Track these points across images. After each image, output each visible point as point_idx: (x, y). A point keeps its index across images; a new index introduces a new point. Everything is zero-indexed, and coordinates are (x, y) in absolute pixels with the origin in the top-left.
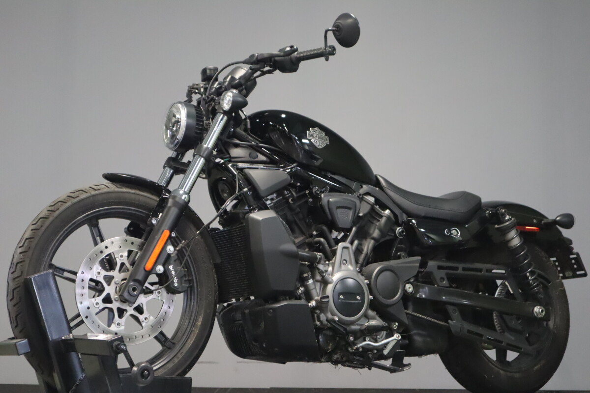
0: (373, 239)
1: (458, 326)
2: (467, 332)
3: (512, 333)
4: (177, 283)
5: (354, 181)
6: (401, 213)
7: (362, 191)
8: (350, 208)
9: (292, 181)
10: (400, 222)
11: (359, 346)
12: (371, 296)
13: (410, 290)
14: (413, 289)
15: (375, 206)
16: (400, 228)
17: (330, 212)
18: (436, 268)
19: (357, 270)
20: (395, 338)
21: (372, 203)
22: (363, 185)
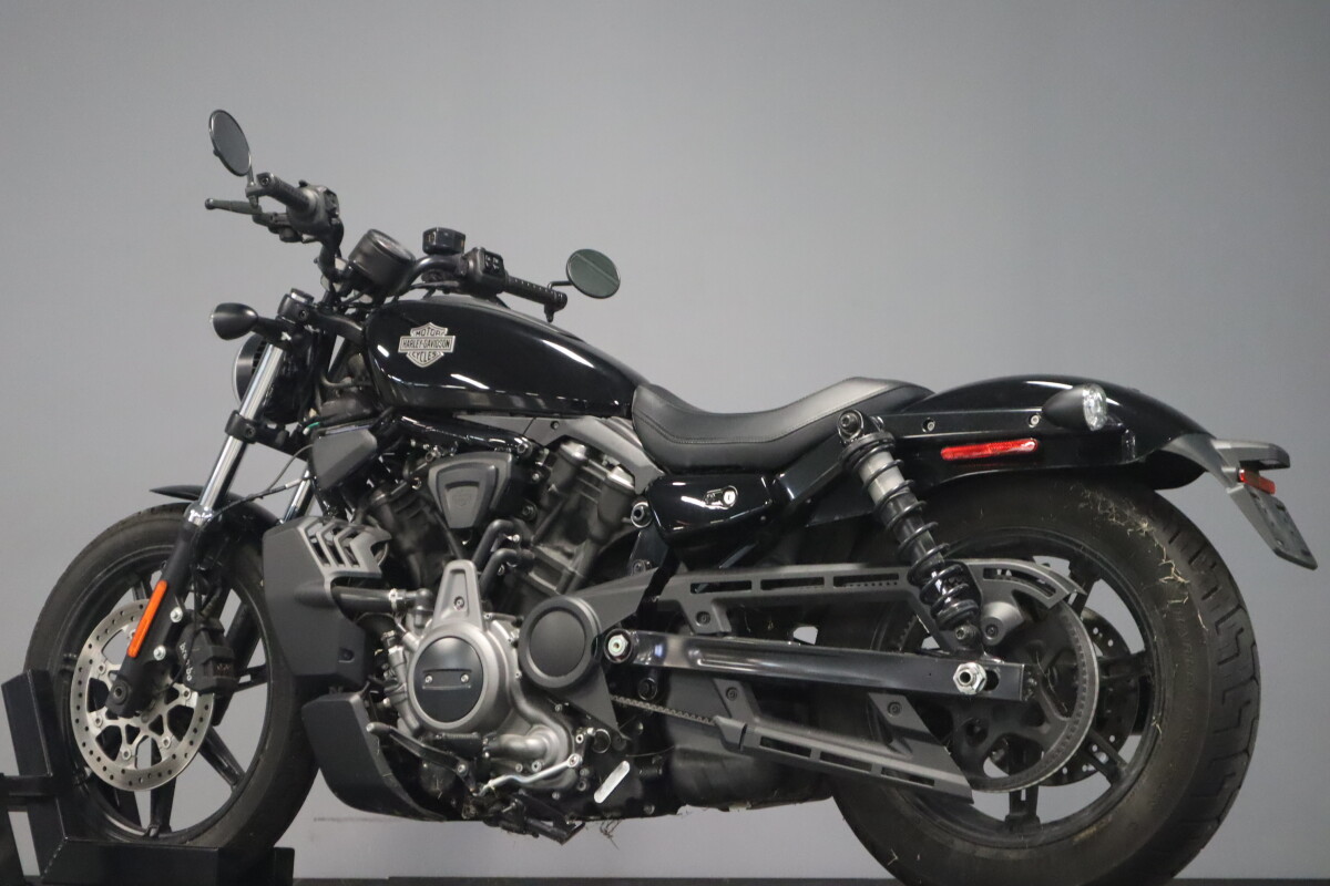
0: (592, 539)
1: (733, 729)
2: (762, 744)
3: (908, 741)
4: (192, 674)
5: (535, 417)
6: (643, 468)
7: (551, 437)
8: (476, 484)
9: (414, 443)
10: (639, 489)
11: (490, 784)
12: (518, 672)
13: (617, 650)
14: (627, 647)
15: (589, 462)
16: (640, 505)
17: (439, 498)
18: (688, 590)
19: (485, 616)
20: (567, 763)
21: (578, 458)
22: (563, 421)
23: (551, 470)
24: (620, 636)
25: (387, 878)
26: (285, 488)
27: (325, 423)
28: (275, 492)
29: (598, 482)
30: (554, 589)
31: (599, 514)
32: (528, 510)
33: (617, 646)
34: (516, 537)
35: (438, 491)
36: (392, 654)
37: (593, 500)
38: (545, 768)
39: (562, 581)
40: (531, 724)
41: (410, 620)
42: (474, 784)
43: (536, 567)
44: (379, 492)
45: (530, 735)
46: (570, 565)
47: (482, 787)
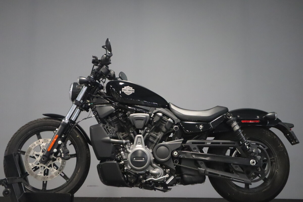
0: (163, 132)
1: (203, 170)
2: (209, 173)
3: (238, 173)
4: (63, 155)
5: (151, 107)
6: (177, 119)
7: (155, 111)
8: (143, 120)
9: (120, 110)
10: (176, 123)
11: (147, 180)
12: (153, 158)
13: (176, 154)
14: (178, 154)
15: (163, 117)
16: (176, 126)
17: (133, 122)
18: (192, 143)
19: (146, 146)
20: (166, 176)
21: (160, 116)
22: (156, 108)
23: (154, 118)
24: (176, 152)
25: (121, 197)
26: (92, 117)
28: (90, 117)
29: (166, 122)
30: (155, 141)
31: (165, 127)
32: (149, 126)
33: (176, 153)
34: (148, 131)
35: (133, 120)
36: (122, 153)
37: (163, 124)
38: (159, 177)
39: (156, 140)
40: (154, 168)
41: (127, 146)
42: (143, 180)
43: (150, 137)
44: (110, 119)
45: (155, 171)
46: (158, 137)
47: (145, 181)
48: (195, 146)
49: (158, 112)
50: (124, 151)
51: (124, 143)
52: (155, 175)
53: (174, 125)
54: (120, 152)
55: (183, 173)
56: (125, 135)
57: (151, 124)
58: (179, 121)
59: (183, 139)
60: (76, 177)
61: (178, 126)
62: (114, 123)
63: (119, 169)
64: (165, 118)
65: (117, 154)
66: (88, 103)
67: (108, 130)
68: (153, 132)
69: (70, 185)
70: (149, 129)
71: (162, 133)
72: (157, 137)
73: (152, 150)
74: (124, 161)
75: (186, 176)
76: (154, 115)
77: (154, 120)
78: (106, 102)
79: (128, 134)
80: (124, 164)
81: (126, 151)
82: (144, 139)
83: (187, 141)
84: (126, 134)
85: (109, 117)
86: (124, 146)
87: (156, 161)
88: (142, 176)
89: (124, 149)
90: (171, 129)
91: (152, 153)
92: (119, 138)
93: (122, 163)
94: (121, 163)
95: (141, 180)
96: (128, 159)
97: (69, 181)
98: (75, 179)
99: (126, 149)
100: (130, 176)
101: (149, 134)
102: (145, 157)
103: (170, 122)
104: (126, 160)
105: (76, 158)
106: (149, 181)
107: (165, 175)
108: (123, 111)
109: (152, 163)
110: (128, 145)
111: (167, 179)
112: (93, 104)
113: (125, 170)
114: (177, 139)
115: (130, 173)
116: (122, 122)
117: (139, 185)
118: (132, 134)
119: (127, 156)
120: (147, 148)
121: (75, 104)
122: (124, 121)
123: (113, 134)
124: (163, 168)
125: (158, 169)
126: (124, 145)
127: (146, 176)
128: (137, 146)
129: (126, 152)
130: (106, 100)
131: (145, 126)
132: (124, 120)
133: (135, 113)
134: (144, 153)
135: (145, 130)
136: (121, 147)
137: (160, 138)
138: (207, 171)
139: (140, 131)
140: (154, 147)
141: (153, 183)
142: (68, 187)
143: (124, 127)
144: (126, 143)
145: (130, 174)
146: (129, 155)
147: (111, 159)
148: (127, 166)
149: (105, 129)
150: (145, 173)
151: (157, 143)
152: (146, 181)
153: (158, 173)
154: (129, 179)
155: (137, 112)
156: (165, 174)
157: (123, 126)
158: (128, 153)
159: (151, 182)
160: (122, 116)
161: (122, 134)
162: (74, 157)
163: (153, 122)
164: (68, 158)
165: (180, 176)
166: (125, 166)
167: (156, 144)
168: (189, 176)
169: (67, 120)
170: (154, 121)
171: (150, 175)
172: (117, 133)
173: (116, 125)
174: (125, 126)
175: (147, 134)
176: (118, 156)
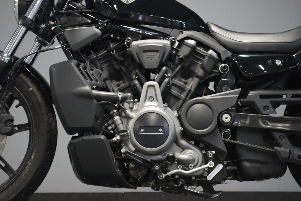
0: (198, 77)
1: (284, 152)
2: (298, 158)
5: (173, 29)
6: (225, 51)
7: (180, 37)
8: (157, 51)
9: (112, 36)
10: (223, 58)
11: (168, 174)
12: (181, 128)
13: (227, 120)
14: (231, 119)
15: (198, 48)
16: (223, 65)
17: (138, 57)
18: (259, 97)
19: (164, 105)
20: (208, 165)
21: (193, 45)
22: (184, 31)
23: (180, 50)
24: (227, 114)
26: (55, 48)
27: (62, 26)
28: (51, 49)
29: (204, 57)
30: (182, 96)
31: (202, 67)
32: (170, 65)
33: (226, 118)
34: (169, 75)
35: (137, 54)
36: (116, 120)
37: (198, 62)
38: (194, 167)
39: (185, 93)
40: (183, 149)
41: (126, 105)
42: (161, 174)
43: (173, 87)
44: (93, 55)
45: (184, 154)
46: (188, 87)
47: (164, 175)
48: (267, 102)
49: (188, 38)
50: (120, 115)
51: (120, 99)
52: (185, 164)
53: (220, 63)
54: (112, 117)
55: (242, 159)
56: (122, 85)
57: (173, 62)
58: (229, 54)
59: (240, 89)
60: (27, 168)
61: (229, 65)
62: (101, 62)
63: (111, 153)
64: (201, 50)
65: (107, 122)
66: (52, 26)
67: (86, 72)
68: (178, 78)
69: (14, 185)
70: (171, 71)
71: (196, 80)
72: (185, 87)
73: (178, 113)
74: (120, 135)
75: (246, 164)
76: (178, 44)
77: (179, 54)
78: (85, 22)
79: (128, 83)
80: (121, 141)
81: (124, 114)
82: (160, 89)
83: (249, 93)
84: (124, 82)
85: (91, 51)
86: (121, 105)
87: (186, 134)
88: (159, 165)
89: (121, 110)
90: (214, 71)
91: (179, 118)
92: (111, 90)
93: (118, 140)
94: (114, 139)
95: (155, 175)
96: (129, 132)
97: (13, 177)
98: (24, 173)
99: (124, 110)
100: (133, 166)
101: (171, 81)
102: (165, 126)
103: (211, 57)
104: (126, 133)
105: (28, 132)
106: (173, 175)
107: (206, 163)
108: (118, 38)
109: (179, 138)
110: (129, 103)
111: (210, 170)
112: (61, 27)
113: (123, 153)
114: (226, 90)
115: (133, 159)
116: (116, 60)
117: (152, 183)
118: (136, 82)
119: (127, 124)
120: (168, 108)
121: (23, 25)
122: (120, 58)
123: (97, 81)
124: (201, 149)
125: (190, 151)
126: (120, 103)
127: (167, 165)
128: (148, 103)
129: (124, 117)
130: (85, 19)
131: (161, 65)
132: (120, 56)
133: (141, 39)
134: (161, 118)
135: (161, 73)
136: (116, 108)
137: (192, 90)
138: (293, 154)
139: (152, 75)
140: (181, 107)
141: (182, 180)
142: (10, 188)
143: (121, 69)
144: (124, 99)
145: (132, 161)
146: (132, 123)
147: (95, 132)
148: (127, 145)
149: (80, 70)
150: (164, 160)
151: (187, 99)
152: (167, 177)
153: (191, 158)
154: (132, 173)
155: (145, 37)
156: (206, 160)
157: (118, 67)
158: (128, 118)
159: (177, 177)
160: (115, 48)
161: (117, 83)
162: (24, 129)
163: (177, 58)
164: (10, 131)
165: (234, 164)
166: (122, 144)
167: (184, 101)
168: (254, 165)
169: (8, 56)
170: (179, 56)
171: (176, 162)
172: (107, 82)
173: (104, 66)
174: (123, 68)
175: (167, 80)
176: (109, 125)
